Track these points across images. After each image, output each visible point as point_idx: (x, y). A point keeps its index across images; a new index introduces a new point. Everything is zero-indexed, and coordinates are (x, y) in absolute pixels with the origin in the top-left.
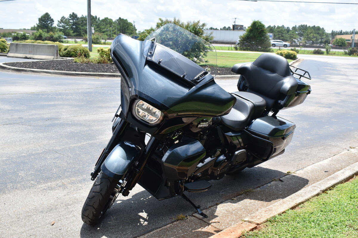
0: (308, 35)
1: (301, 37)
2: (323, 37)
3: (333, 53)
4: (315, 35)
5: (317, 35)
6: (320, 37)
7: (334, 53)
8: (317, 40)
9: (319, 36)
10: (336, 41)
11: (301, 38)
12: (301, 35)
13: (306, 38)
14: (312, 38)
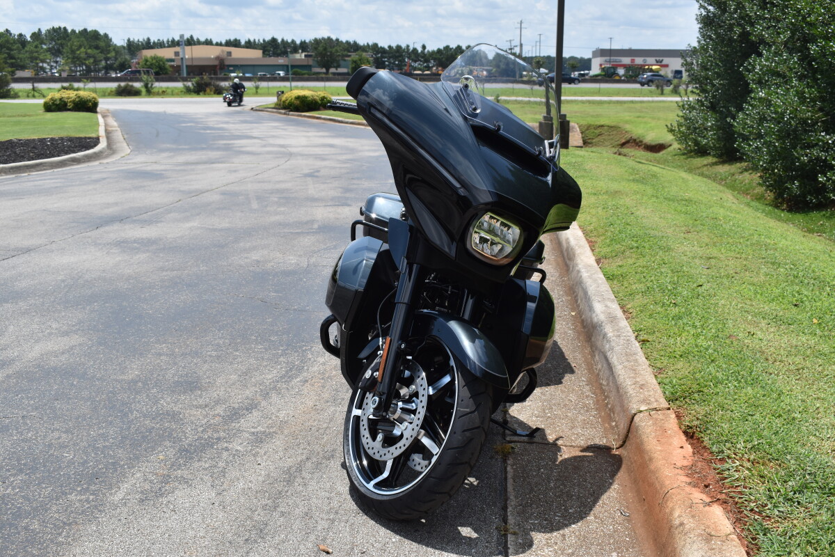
0: (73, 52)
1: (57, 56)
2: (109, 55)
3: (161, 91)
4: (89, 51)
5: (96, 51)
6: (101, 56)
7: (163, 92)
8: (96, 62)
9: (101, 52)
10: (145, 64)
11: (58, 59)
12: (56, 52)
13: (70, 60)
14: (85, 60)
